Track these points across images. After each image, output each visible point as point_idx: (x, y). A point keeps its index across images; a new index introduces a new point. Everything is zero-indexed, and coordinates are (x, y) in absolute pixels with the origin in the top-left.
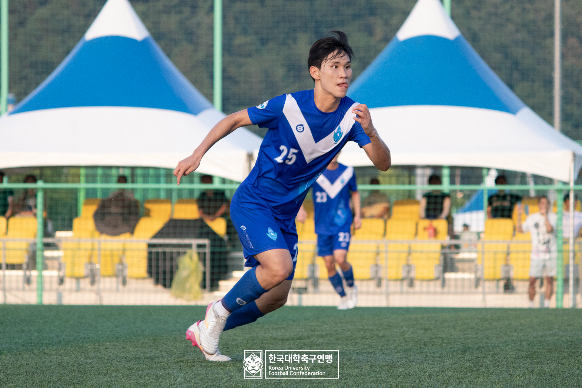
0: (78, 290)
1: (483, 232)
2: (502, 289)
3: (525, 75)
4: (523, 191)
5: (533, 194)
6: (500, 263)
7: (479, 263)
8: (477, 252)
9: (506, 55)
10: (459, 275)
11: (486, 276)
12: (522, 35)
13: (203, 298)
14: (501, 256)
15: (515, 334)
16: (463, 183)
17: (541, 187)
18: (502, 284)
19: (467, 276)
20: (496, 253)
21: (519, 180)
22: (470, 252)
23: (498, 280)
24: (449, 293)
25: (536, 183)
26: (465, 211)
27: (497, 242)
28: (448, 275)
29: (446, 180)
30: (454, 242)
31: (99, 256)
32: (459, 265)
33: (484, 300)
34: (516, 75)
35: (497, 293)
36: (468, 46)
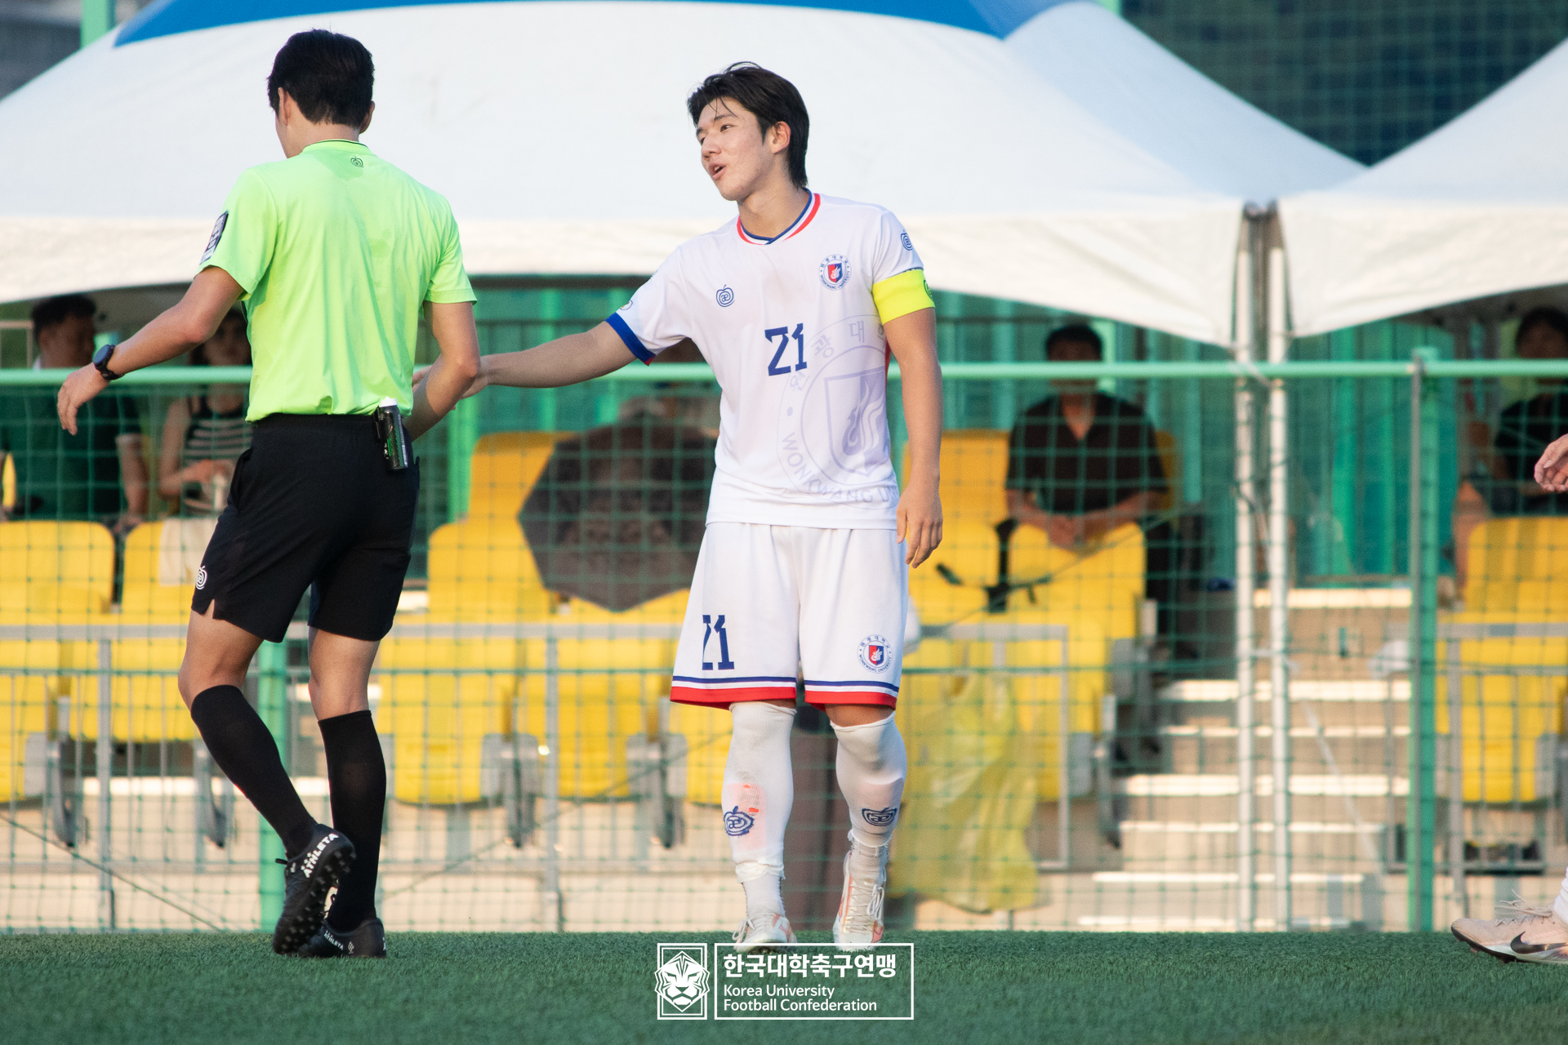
0: (455, 866)
13: (1042, 901)
31: (551, 704)
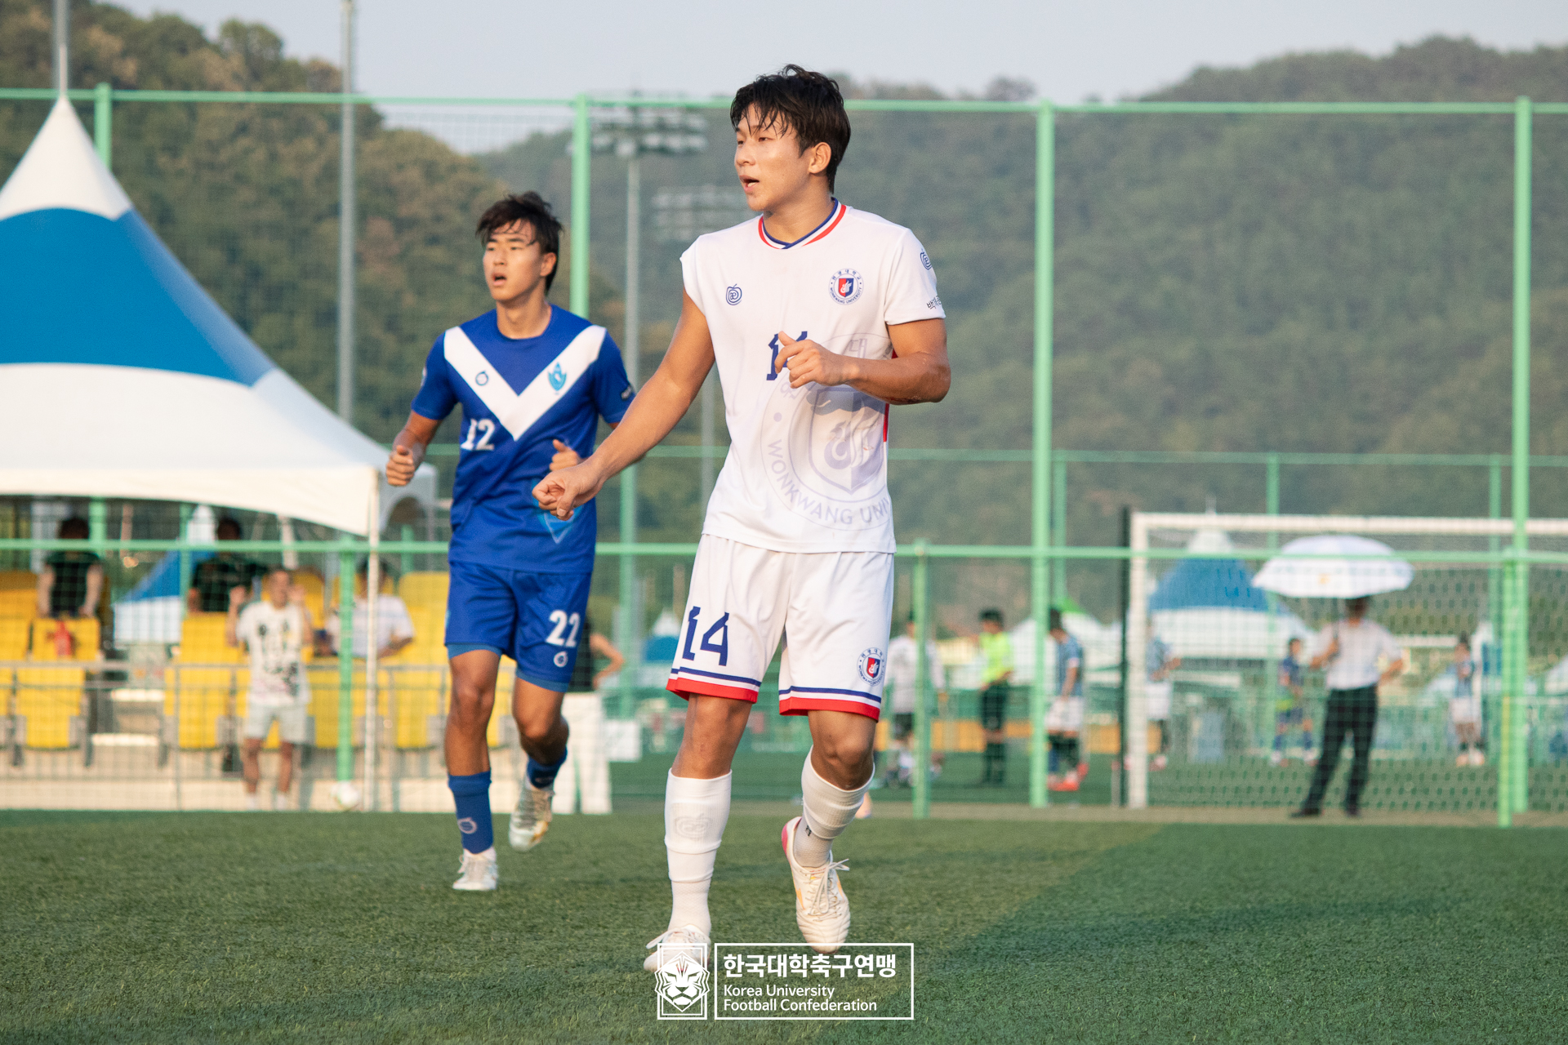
1: (177, 644)
2: (216, 771)
3: (276, 296)
4: (266, 554)
5: (290, 562)
6: (215, 714)
7: (168, 712)
8: (163, 688)
9: (233, 254)
10: (123, 740)
11: (184, 741)
12: (270, 212)
14: (216, 698)
15: (241, 869)
16: (136, 536)
17: (309, 546)
18: (217, 759)
19: (140, 741)
20: (205, 691)
21: (258, 529)
22: (147, 688)
23: (209, 750)
24: (100, 778)
25: (298, 537)
26: (138, 598)
27: (209, 666)
28: (100, 740)
29: (98, 529)
30: (114, 666)
32: (124, 721)
33: (178, 794)
34: (256, 300)
35: (207, 778)
36: (148, 233)
